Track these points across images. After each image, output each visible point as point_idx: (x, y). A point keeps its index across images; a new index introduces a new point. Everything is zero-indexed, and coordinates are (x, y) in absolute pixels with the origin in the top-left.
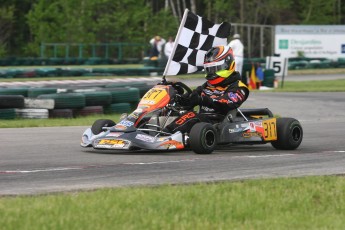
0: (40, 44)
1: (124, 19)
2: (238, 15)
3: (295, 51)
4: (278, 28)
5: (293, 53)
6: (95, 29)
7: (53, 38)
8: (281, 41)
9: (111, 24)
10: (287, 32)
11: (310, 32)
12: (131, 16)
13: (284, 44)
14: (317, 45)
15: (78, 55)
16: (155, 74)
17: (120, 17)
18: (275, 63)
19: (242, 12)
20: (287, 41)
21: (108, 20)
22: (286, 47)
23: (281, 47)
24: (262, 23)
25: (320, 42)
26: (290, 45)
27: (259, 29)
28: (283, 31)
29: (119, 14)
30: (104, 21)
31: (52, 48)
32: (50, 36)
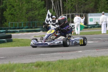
0: (9, 23)
1: (37, 13)
2: (76, 10)
3: (95, 22)
4: (89, 14)
5: (94, 23)
6: (27, 17)
7: (13, 20)
9: (32, 15)
10: (92, 16)
12: (39, 12)
13: (91, 20)
15: (22, 26)
16: (42, 31)
17: (35, 12)
18: (72, 26)
19: (77, 10)
20: (92, 19)
21: (31, 14)
22: (92, 21)
24: (84, 13)
26: (93, 20)
29: (35, 11)
30: (30, 14)
31: (13, 24)
32: (12, 20)
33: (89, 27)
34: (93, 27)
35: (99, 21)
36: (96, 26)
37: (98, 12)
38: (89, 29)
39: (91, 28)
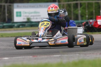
3: (26, 18)
4: (15, 5)
5: (24, 19)
8: (17, 12)
10: (21, 7)
11: (33, 7)
13: (19, 14)
14: (37, 14)
20: (20, 12)
22: (20, 16)
23: (17, 16)
24: (6, 2)
25: (39, 13)
26: (22, 15)
27: (4, 6)
28: (18, 7)
33: (16, 25)
34: (22, 25)
35: (31, 16)
36: (26, 24)
37: (30, 1)
38: (16, 29)
39: (18, 27)
